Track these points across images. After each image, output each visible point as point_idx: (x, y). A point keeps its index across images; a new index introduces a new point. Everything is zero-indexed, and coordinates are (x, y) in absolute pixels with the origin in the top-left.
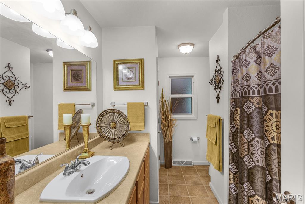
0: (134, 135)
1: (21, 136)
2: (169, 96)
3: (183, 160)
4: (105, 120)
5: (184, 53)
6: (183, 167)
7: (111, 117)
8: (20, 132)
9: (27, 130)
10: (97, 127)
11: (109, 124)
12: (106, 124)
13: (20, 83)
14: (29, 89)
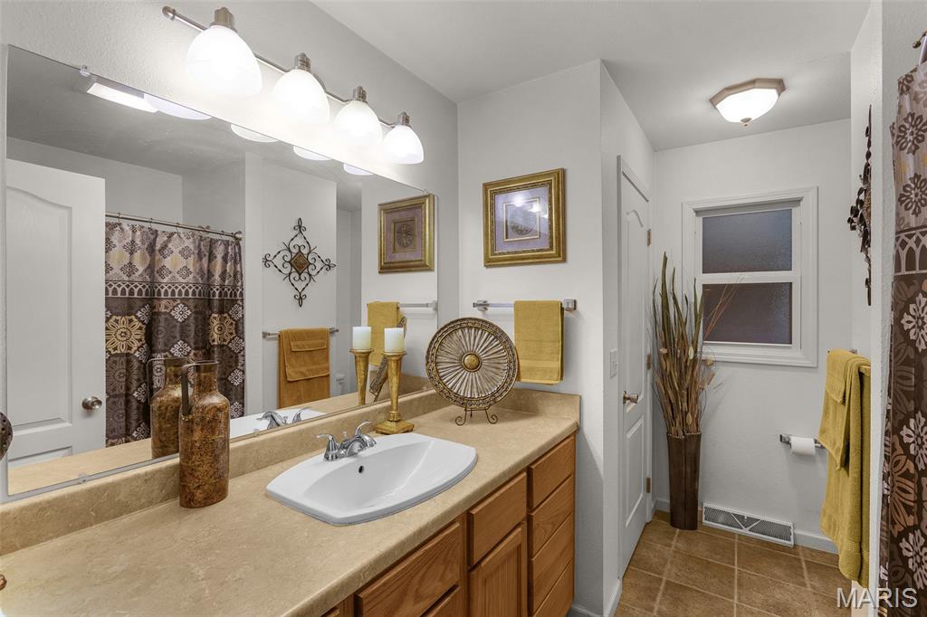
0: (536, 395)
1: (317, 372)
2: (691, 280)
3: (747, 514)
4: (451, 346)
5: (739, 121)
6: (749, 539)
7: (467, 339)
8: (314, 364)
9: (327, 358)
10: (428, 362)
11: (461, 359)
12: (451, 356)
13: (317, 258)
14: (334, 270)
